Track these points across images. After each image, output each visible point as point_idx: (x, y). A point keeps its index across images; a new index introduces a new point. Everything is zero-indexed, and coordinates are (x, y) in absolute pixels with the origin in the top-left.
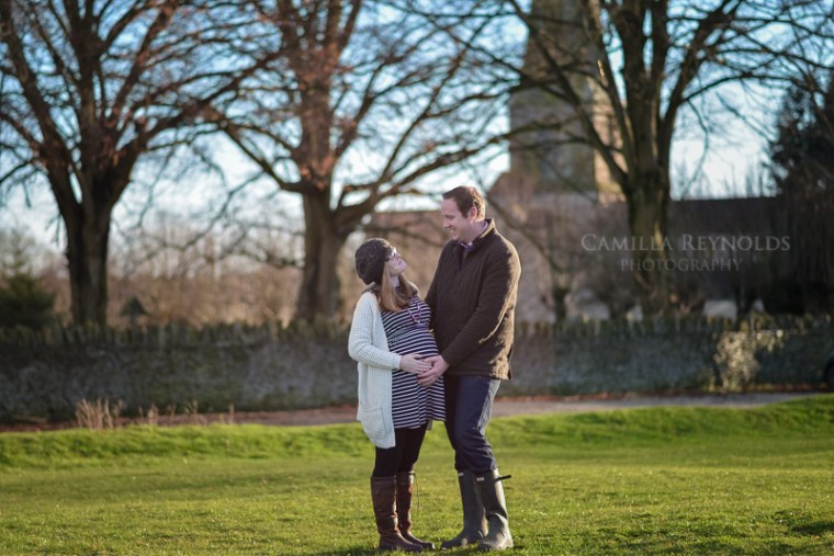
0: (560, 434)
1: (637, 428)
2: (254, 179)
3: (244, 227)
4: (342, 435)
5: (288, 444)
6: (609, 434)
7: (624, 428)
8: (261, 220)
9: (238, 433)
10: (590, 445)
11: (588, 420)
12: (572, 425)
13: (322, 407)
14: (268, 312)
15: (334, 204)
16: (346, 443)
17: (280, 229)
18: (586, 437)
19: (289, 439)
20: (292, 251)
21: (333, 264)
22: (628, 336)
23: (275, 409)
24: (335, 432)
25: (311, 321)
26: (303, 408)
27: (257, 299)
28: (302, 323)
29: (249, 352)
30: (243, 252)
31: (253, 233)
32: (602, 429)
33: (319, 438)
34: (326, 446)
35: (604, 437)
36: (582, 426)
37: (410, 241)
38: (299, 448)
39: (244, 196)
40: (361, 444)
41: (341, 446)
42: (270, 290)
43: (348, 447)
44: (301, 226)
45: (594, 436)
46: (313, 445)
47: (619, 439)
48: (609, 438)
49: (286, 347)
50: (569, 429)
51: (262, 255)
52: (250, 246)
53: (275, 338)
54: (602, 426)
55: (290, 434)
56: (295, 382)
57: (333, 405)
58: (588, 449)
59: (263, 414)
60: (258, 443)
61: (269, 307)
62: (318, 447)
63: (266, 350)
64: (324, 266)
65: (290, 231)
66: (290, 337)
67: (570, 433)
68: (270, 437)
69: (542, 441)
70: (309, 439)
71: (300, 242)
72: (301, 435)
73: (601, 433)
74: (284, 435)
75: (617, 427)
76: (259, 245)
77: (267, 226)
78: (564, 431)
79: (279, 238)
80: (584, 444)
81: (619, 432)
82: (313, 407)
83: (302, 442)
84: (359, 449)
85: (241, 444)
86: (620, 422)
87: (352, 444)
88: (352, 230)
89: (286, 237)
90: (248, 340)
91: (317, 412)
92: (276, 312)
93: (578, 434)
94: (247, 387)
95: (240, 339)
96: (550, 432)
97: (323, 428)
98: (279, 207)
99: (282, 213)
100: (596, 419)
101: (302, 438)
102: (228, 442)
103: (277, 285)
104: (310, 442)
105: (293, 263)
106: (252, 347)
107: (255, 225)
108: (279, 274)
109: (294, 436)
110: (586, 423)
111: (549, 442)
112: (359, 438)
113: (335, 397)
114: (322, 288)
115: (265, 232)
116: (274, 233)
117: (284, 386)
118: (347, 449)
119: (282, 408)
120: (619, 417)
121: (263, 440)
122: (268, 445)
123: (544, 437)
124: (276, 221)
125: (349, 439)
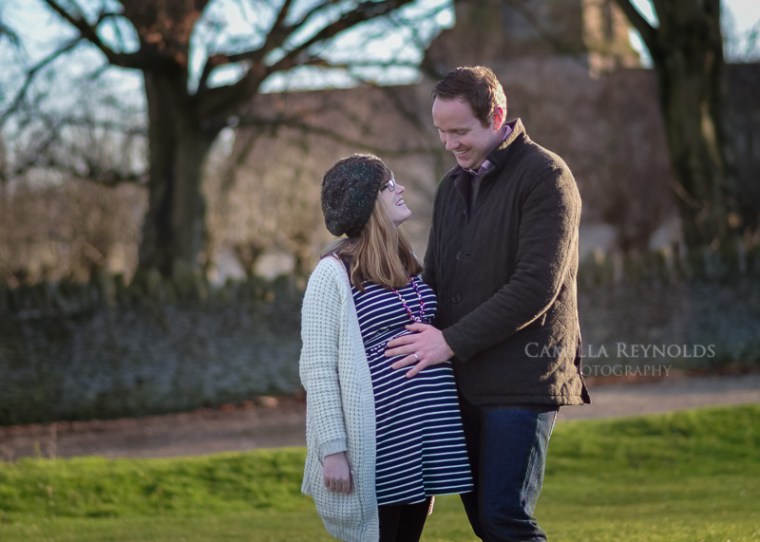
0: (591, 456)
1: (712, 441)
2: (68, 47)
3: (53, 123)
4: (237, 470)
5: (149, 490)
6: (669, 453)
7: (692, 442)
8: (79, 113)
9: (65, 474)
10: (642, 473)
11: (633, 430)
12: (610, 440)
13: (190, 409)
14: (93, 253)
15: (193, 84)
16: (245, 484)
17: (107, 125)
18: (635, 460)
19: (150, 481)
20: (127, 160)
21: (195, 178)
22: (665, 282)
23: (114, 415)
24: (226, 466)
25: (167, 271)
26: (159, 411)
27: (75, 234)
28: (154, 277)
29: (71, 325)
30: (52, 163)
31: (67, 133)
32: (658, 445)
33: (200, 477)
34: (213, 492)
35: (662, 459)
36: (625, 440)
37: (312, 138)
38: (168, 495)
39: (51, 76)
40: (269, 485)
41: (237, 490)
42: (94, 217)
43: (248, 491)
44: (141, 119)
45: (646, 457)
46: (190, 490)
47: (687, 461)
48: (671, 460)
49: (130, 316)
50: (605, 447)
51: (81, 166)
52: (61, 153)
53: (112, 302)
54: (657, 440)
55: (152, 471)
56: (146, 371)
57: (207, 405)
58: (641, 481)
59: (97, 423)
60: (99, 490)
61: (95, 245)
62: (199, 493)
63: (98, 322)
64: (181, 183)
65: (122, 128)
66: (135, 300)
67: (608, 453)
68: (120, 479)
69: (564, 469)
70: (185, 479)
71: (140, 143)
72: (169, 473)
73: (657, 452)
74: (142, 474)
75: (682, 441)
76: (74, 149)
77: (88, 122)
78: (596, 450)
79: (106, 138)
80: (631, 473)
81: (685, 449)
82: (176, 411)
83: (172, 484)
84: (267, 495)
85: (71, 492)
86: (686, 433)
87: (254, 485)
88: (224, 125)
89: (117, 138)
90: (69, 306)
91: (183, 418)
92: (105, 254)
93: (620, 453)
94: (69, 382)
95: (55, 305)
96: (575, 453)
97: (204, 459)
98: (105, 92)
99: (110, 101)
100: (645, 428)
101: (172, 479)
102: (50, 489)
103: (104, 210)
104: (185, 485)
105: (132, 178)
106: (76, 317)
107: (69, 120)
108: (107, 195)
109: (160, 476)
110: (631, 435)
111: (575, 471)
112: (265, 476)
113: (209, 393)
114: (178, 216)
115: (85, 130)
116: (99, 133)
117: (129, 378)
118: (247, 494)
119: (126, 413)
120: (682, 425)
121: (108, 483)
122: (115, 492)
123: (565, 462)
124: (102, 114)
125: (249, 477)
